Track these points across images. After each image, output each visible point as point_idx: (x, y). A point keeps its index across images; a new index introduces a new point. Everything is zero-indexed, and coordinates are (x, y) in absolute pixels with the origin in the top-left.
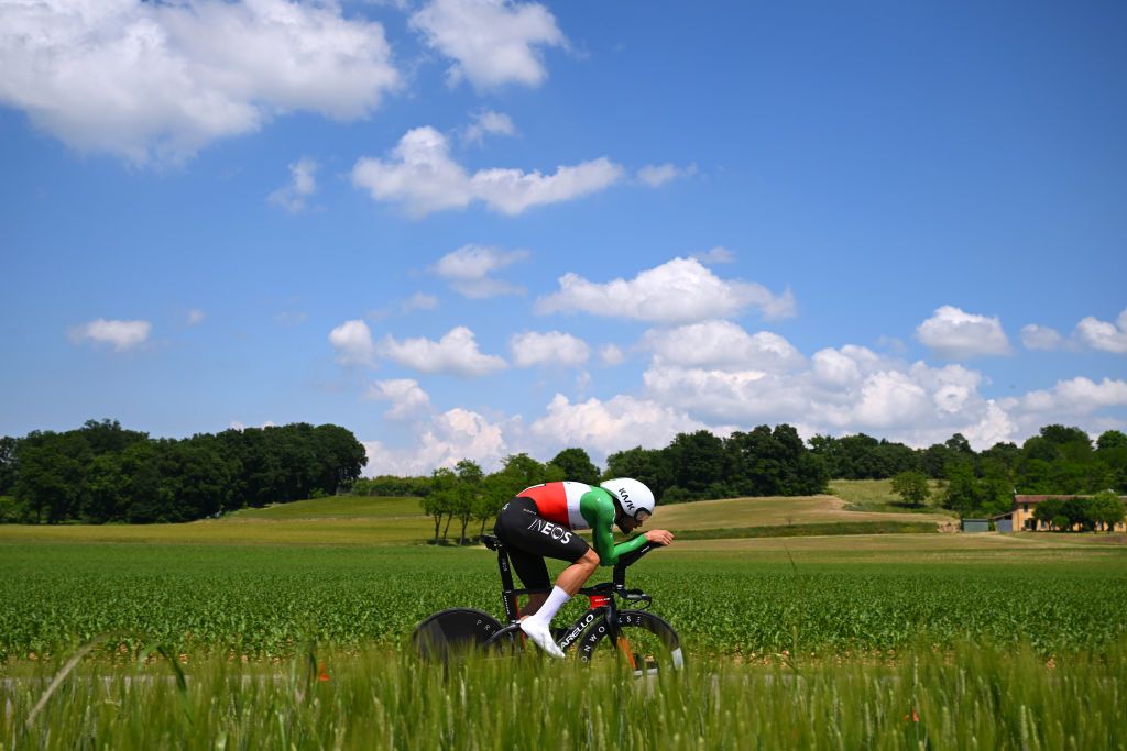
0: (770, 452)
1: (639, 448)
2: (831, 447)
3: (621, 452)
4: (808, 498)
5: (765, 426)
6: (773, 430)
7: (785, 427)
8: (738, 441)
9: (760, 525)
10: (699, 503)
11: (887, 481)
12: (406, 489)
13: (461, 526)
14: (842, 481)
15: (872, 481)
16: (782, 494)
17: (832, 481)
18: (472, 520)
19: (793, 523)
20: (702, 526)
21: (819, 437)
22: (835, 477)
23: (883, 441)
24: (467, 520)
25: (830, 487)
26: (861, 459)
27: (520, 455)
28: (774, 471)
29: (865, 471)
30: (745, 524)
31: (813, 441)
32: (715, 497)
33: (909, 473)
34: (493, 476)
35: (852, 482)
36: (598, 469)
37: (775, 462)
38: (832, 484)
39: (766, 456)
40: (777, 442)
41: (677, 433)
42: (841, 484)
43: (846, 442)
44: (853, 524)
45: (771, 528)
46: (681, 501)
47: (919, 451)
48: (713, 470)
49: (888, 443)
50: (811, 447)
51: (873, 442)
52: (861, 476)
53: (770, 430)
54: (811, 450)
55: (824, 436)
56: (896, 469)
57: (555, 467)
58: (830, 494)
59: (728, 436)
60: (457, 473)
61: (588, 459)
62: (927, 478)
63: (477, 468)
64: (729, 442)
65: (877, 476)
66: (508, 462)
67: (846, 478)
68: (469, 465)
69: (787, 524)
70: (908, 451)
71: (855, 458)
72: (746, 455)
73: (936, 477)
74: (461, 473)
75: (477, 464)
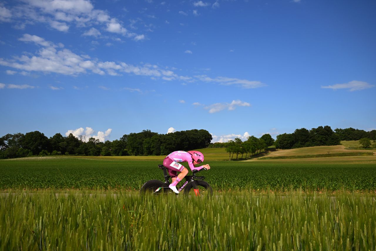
0: (323, 133)
1: (286, 133)
2: (341, 132)
3: (280, 135)
4: (335, 146)
5: (321, 126)
6: (324, 127)
7: (327, 126)
8: (314, 131)
9: (320, 154)
10: (303, 148)
11: (359, 141)
12: (223, 146)
13: (237, 155)
14: (345, 141)
15: (354, 141)
16: (327, 145)
17: (342, 141)
18: (239, 154)
19: (329, 153)
20: (303, 154)
21: (338, 129)
22: (343, 140)
23: (357, 129)
24: (238, 154)
25: (341, 143)
26: (350, 135)
27: (252, 136)
28: (324, 139)
29: (352, 138)
30: (315, 154)
31: (336, 130)
32: (308, 146)
33: (365, 138)
34: (245, 142)
35: (348, 141)
36: (274, 139)
37: (324, 136)
38: (342, 142)
39: (322, 135)
40: (325, 131)
41: (296, 129)
42: (344, 142)
43: (346, 130)
44: (348, 153)
45: (323, 155)
46: (298, 148)
47: (368, 132)
48: (306, 139)
49: (358, 130)
50: (335, 132)
51: (354, 130)
52: (351, 140)
53: (323, 127)
54: (336, 133)
55: (339, 129)
56: (361, 137)
57: (262, 139)
58: (341, 145)
59: (311, 129)
60: (235, 141)
61: (271, 137)
62: (371, 140)
63: (240, 140)
64: (311, 131)
65: (355, 139)
66: (249, 138)
67: (346, 140)
68: (238, 139)
69: (328, 153)
70: (365, 132)
71: (349, 135)
72: (316, 135)
73: (373, 139)
74: (236, 141)
75: (240, 139)
